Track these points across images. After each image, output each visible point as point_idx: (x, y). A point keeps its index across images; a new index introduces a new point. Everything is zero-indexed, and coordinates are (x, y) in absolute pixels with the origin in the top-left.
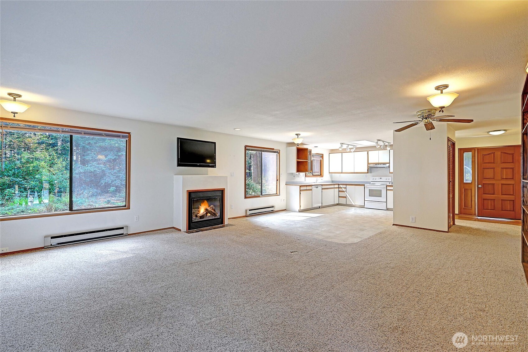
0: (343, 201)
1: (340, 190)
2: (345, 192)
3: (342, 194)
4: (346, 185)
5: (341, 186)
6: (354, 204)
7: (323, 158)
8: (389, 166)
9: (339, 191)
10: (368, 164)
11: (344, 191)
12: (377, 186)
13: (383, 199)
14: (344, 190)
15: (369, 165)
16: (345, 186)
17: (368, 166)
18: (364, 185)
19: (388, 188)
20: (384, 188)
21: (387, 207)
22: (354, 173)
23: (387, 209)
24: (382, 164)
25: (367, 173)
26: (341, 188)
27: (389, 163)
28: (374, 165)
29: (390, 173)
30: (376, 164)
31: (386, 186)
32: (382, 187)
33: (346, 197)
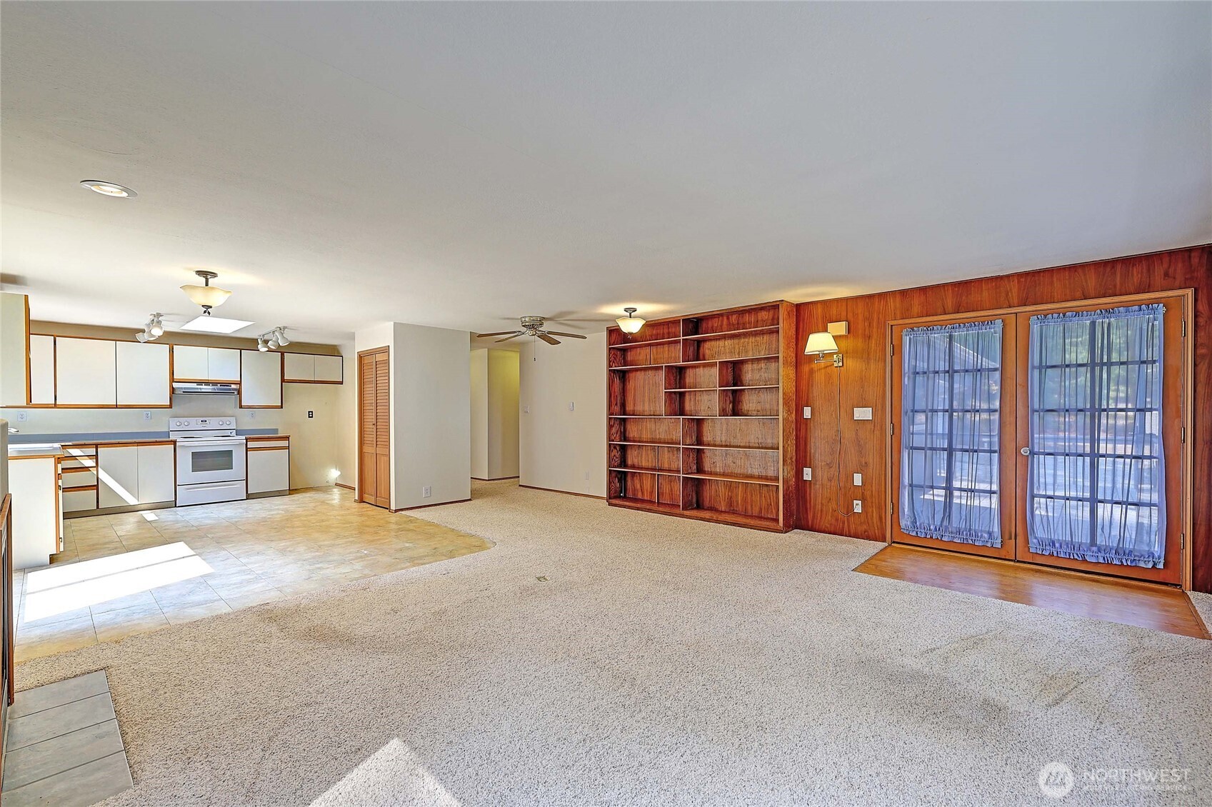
0: (86, 500)
1: (70, 464)
2: (93, 470)
4: (96, 446)
5: (75, 452)
6: (132, 503)
8: (239, 392)
9: (62, 469)
10: (172, 380)
11: (86, 469)
13: (236, 473)
14: (87, 463)
15: (175, 385)
16: (92, 451)
17: (173, 390)
18: (174, 442)
19: (251, 445)
20: (240, 444)
21: (247, 492)
22: (116, 407)
23: (249, 497)
24: (219, 385)
25: (170, 406)
26: (74, 458)
27: (240, 383)
28: (194, 385)
29: (241, 407)
30: (200, 383)
31: (246, 439)
32: (235, 444)
33: (96, 487)
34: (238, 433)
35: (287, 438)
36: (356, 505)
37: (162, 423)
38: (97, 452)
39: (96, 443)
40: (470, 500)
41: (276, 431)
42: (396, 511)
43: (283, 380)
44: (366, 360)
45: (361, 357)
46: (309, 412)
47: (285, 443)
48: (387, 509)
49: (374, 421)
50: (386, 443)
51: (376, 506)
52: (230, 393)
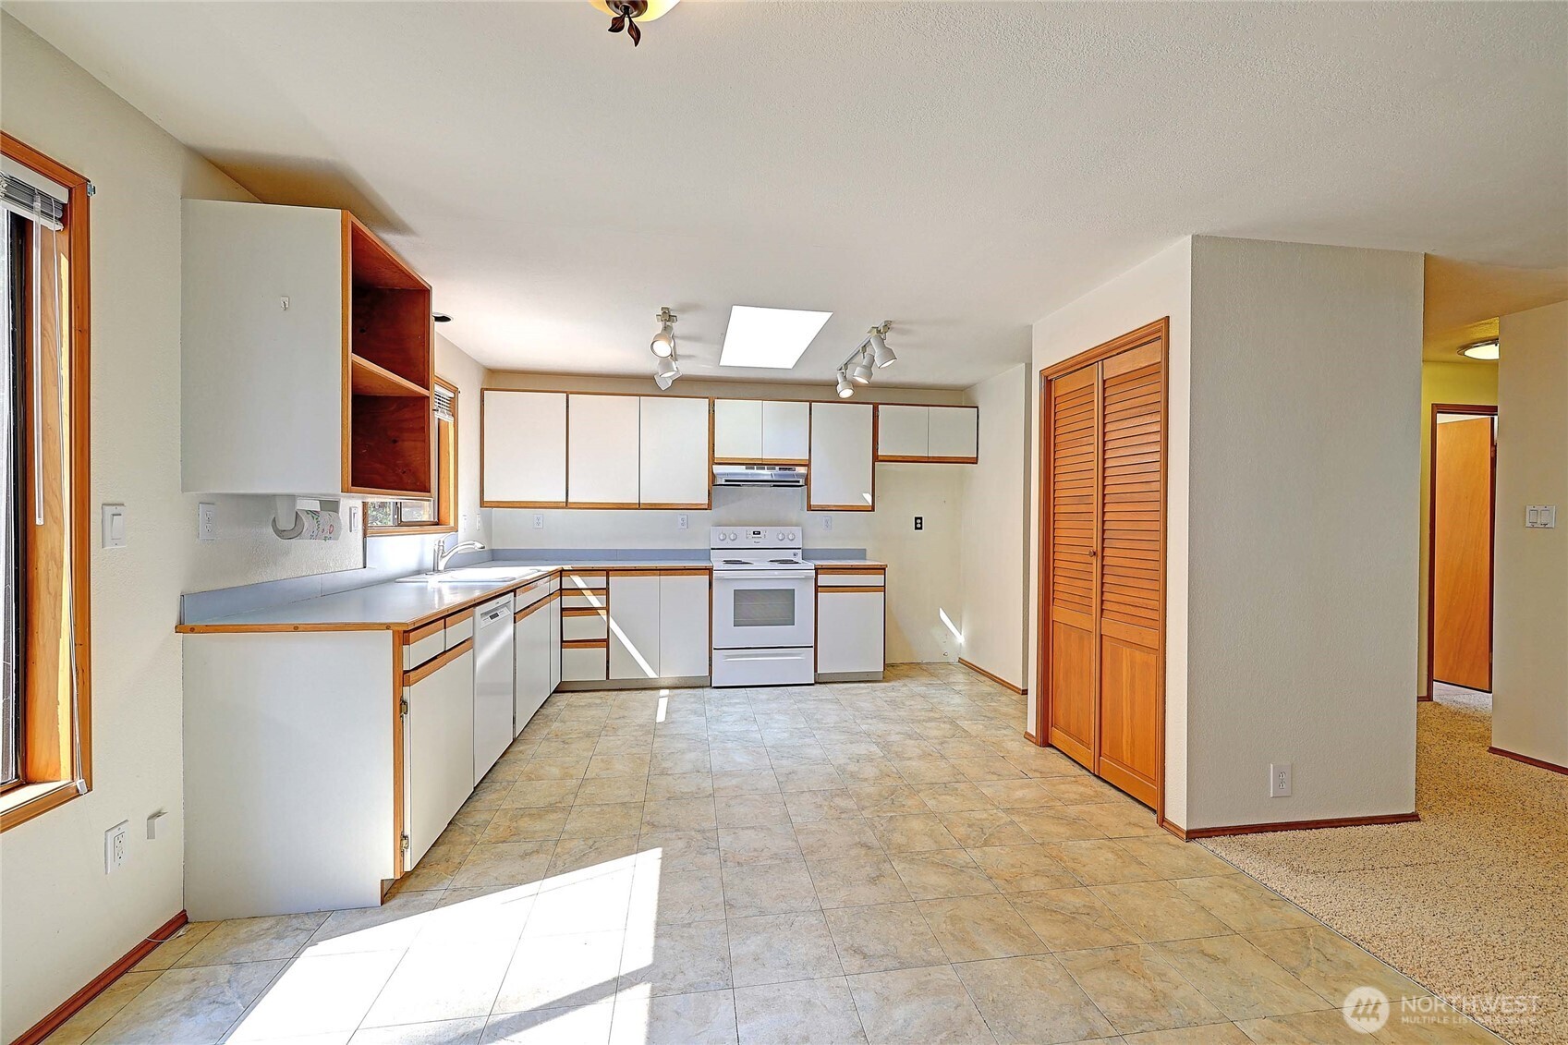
0: (586, 665)
1: (570, 601)
2: (603, 613)
3: (578, 627)
4: (608, 572)
5: (579, 581)
6: (651, 674)
7: (454, 415)
8: (807, 478)
9: (562, 609)
10: (713, 461)
11: (591, 610)
12: (762, 573)
13: (800, 631)
14: (595, 601)
15: (717, 469)
16: (599, 581)
17: (713, 477)
18: (710, 571)
19: (825, 580)
20: (807, 579)
21: (816, 671)
22: (639, 506)
23: (820, 681)
24: (777, 468)
25: (709, 507)
26: (578, 591)
27: (808, 465)
28: (741, 469)
29: (810, 508)
30: (750, 464)
31: (816, 569)
32: (798, 579)
33: (607, 641)
34: (807, 555)
35: (881, 569)
36: (1032, 749)
37: (701, 534)
38: (608, 583)
39: (608, 571)
40: (1414, 817)
41: (862, 554)
42: (1192, 835)
43: (876, 458)
44: (1061, 388)
45: (1048, 383)
46: (916, 519)
47: (876, 580)
48: (1155, 811)
49: (1095, 545)
50: (1155, 615)
51: (1098, 777)
52: (793, 484)
